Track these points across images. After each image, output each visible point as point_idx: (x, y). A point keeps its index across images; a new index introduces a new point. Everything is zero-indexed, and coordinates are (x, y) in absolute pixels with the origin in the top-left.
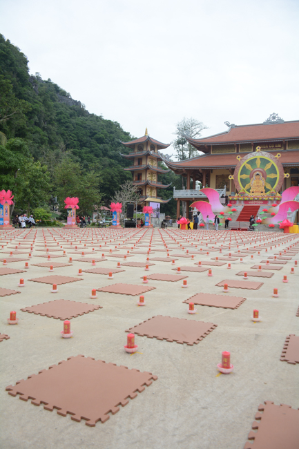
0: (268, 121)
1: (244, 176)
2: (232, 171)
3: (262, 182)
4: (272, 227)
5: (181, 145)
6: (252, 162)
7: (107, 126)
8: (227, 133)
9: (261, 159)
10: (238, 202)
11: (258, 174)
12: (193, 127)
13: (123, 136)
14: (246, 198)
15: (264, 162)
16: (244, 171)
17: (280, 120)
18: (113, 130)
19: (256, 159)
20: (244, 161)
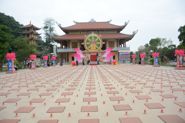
0: (90, 21)
1: (88, 43)
2: (83, 41)
3: (95, 45)
4: (105, 63)
5: (46, 29)
6: (91, 38)
7: (8, 18)
8: (75, 25)
9: (94, 36)
10: (86, 53)
11: (93, 43)
12: (51, 21)
13: (17, 23)
14: (90, 52)
15: (95, 38)
16: (88, 41)
17: (95, 21)
18: (11, 20)
19: (92, 37)
20: (87, 37)
